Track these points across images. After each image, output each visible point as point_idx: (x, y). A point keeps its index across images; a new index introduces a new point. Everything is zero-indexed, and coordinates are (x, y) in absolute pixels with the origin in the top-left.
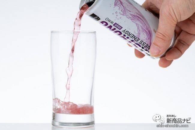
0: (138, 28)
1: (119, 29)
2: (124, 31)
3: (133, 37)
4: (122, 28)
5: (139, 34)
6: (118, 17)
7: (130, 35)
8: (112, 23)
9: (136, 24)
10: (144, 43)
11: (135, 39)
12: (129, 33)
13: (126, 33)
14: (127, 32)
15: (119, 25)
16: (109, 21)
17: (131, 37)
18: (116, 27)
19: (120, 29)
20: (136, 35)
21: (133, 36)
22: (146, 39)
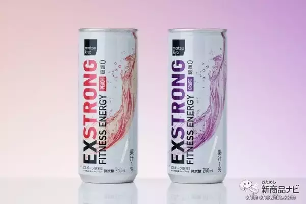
0: (206, 112)
1: (188, 87)
2: (190, 97)
3: (190, 115)
4: (193, 90)
5: (201, 119)
6: (203, 74)
7: (190, 110)
8: (190, 72)
9: (210, 106)
10: (191, 138)
11: (188, 121)
12: (191, 106)
13: (189, 102)
14: (192, 102)
15: (193, 84)
16: (190, 67)
17: (189, 114)
18: (188, 83)
19: (188, 90)
20: (195, 116)
21: (191, 113)
22: (199, 135)
